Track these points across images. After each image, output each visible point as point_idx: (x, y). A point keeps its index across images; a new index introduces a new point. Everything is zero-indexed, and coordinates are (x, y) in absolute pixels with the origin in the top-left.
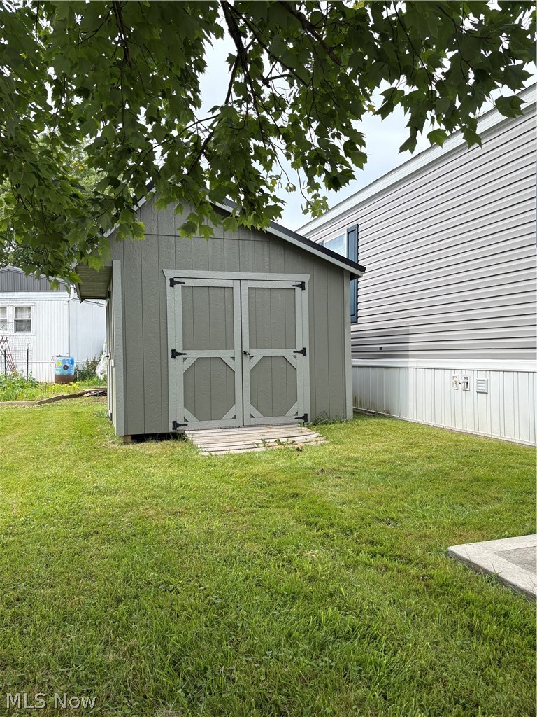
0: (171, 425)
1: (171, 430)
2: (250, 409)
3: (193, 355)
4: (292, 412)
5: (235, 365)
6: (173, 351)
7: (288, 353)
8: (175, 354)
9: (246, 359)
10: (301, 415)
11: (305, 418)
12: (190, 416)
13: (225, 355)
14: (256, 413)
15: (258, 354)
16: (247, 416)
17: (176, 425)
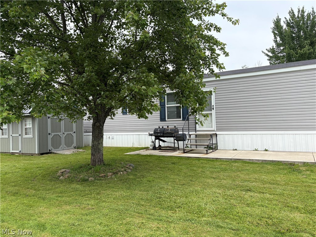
0: (49, 151)
1: (49, 152)
2: (64, 146)
3: (53, 134)
4: (72, 146)
5: (61, 136)
6: (49, 133)
7: (72, 133)
8: (49, 134)
9: (64, 134)
10: (74, 147)
11: (75, 147)
12: (52, 148)
13: (59, 134)
14: (66, 147)
15: (66, 133)
16: (64, 148)
17: (50, 150)
